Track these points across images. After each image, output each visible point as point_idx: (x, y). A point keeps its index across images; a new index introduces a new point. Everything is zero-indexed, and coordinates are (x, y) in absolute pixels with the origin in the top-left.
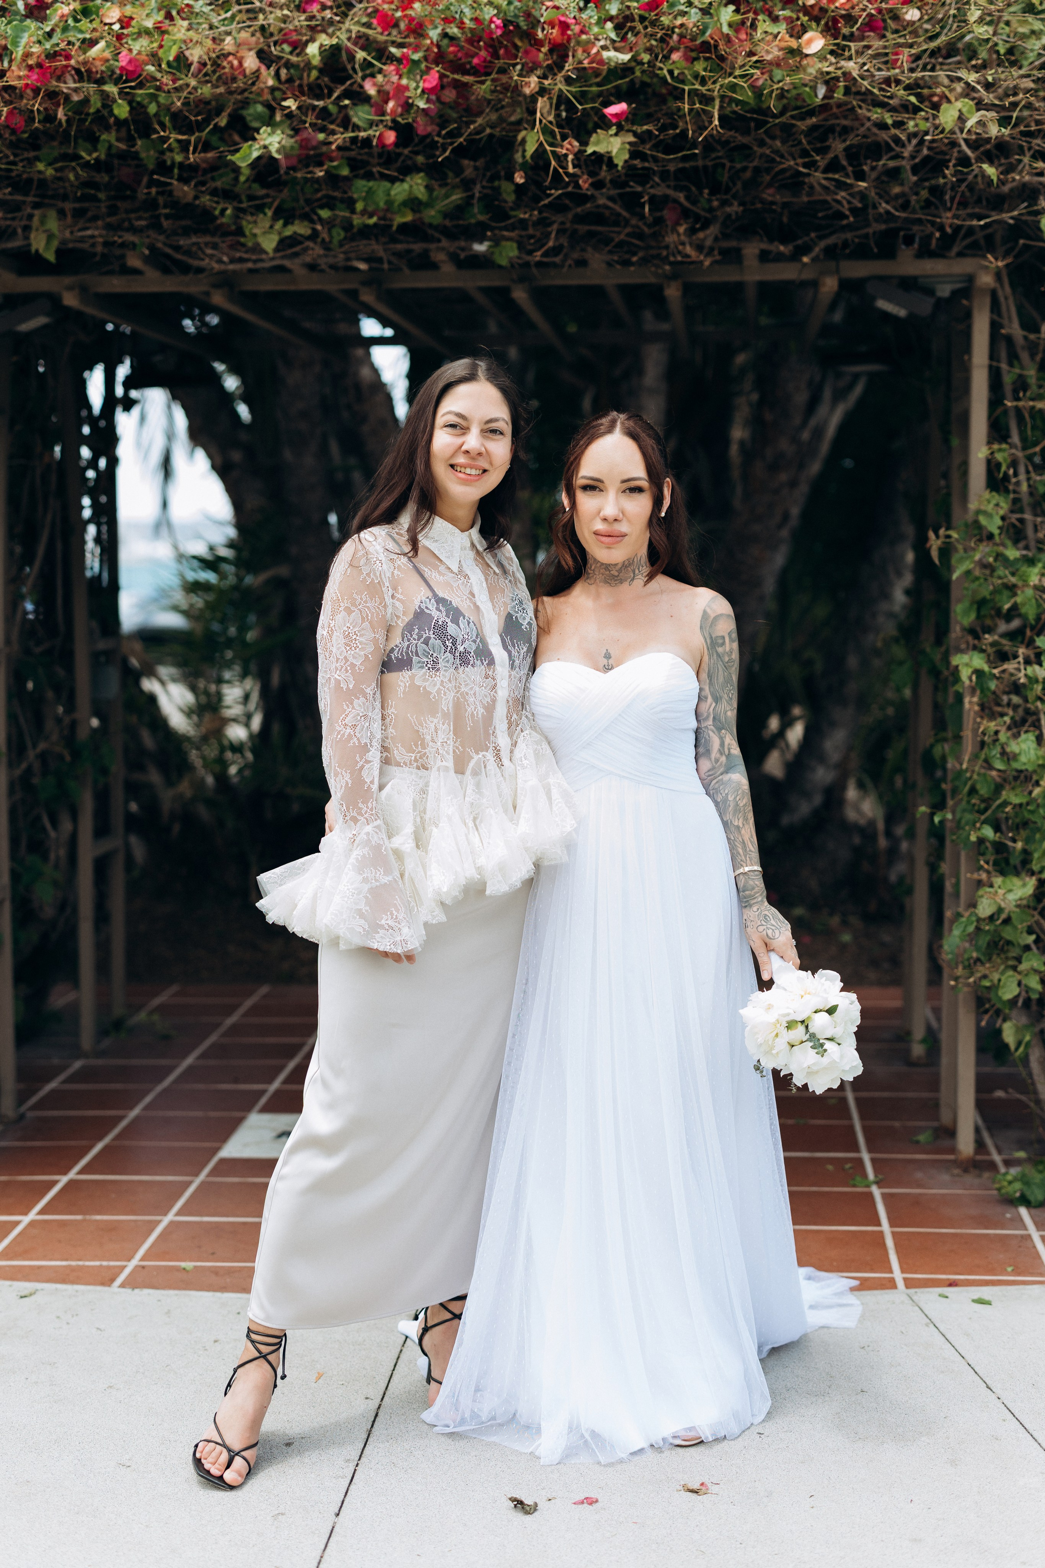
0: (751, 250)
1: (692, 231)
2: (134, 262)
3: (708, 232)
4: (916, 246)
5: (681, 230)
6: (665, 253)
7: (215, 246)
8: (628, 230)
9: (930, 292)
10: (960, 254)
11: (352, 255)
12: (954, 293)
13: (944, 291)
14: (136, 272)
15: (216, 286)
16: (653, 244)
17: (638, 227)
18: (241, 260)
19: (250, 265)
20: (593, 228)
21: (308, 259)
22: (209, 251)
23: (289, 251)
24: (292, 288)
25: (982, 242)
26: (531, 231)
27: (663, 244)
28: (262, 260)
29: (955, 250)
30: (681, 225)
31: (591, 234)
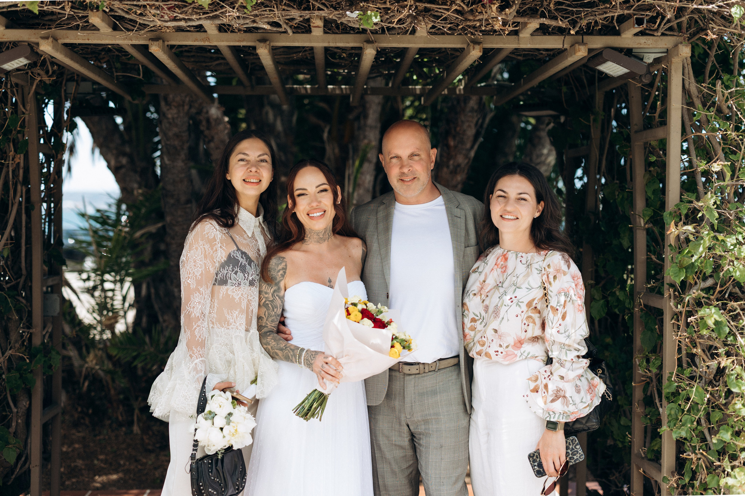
0: (534, 24)
1: (501, 9)
2: (95, 19)
3: (512, 10)
4: (645, 26)
5: (494, 8)
6: (478, 24)
7: (157, 8)
8: (454, 7)
9: (642, 59)
10: (663, 34)
11: (257, 19)
12: (655, 60)
13: (649, 59)
14: (94, 28)
15: (153, 40)
16: (471, 18)
17: (460, 6)
18: (175, 19)
19: (182, 24)
20: (428, 5)
21: (225, 21)
22: (153, 11)
23: (211, 15)
24: (207, 43)
25: (676, 26)
26: (388, 5)
27: (477, 18)
28: (193, 20)
29: (661, 31)
30: (494, 4)
31: (427, 10)
